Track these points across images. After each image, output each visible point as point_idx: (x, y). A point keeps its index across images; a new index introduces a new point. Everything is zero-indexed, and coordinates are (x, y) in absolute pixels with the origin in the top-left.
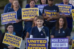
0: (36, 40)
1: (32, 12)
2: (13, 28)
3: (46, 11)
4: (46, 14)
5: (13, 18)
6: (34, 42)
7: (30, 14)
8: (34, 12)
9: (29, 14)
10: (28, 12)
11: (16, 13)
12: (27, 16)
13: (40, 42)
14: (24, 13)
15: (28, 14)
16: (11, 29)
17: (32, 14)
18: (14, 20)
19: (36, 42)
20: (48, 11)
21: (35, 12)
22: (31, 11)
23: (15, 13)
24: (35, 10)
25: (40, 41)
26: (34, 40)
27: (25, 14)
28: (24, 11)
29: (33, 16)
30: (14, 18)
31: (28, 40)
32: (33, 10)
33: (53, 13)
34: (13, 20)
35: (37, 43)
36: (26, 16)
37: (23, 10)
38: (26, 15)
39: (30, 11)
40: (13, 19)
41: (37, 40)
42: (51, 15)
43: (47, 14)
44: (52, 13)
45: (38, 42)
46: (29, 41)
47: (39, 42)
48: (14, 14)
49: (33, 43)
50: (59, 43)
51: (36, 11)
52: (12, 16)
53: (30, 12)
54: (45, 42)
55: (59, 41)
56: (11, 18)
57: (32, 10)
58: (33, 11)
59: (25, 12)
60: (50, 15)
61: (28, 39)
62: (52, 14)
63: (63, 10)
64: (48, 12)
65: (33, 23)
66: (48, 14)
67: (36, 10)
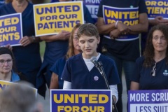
0: (77, 96)
1: (63, 13)
2: (11, 62)
3: (108, 9)
4: (106, 18)
5: (10, 32)
6: (72, 101)
7: (59, 20)
8: (68, 14)
9: (55, 20)
10: (53, 14)
11: (18, 16)
12: (49, 25)
13: (90, 102)
14: (41, 19)
15: (51, 21)
16: (6, 64)
17: (63, 20)
18: (13, 37)
19: (77, 102)
20: (111, 9)
21: (72, 13)
22: (60, 11)
23: (17, 19)
24: (74, 7)
25: (91, 96)
26: (72, 95)
27: (44, 22)
28: (40, 11)
29: (68, 26)
30: (14, 32)
31: (55, 96)
32: (67, 8)
33: (128, 15)
34: (11, 39)
35: (80, 104)
36: (46, 26)
37: (37, 10)
38: (46, 24)
39: (58, 10)
40: (11, 35)
41: (81, 96)
42: (123, 20)
43: (110, 18)
44: (126, 14)
45: (84, 101)
46: (58, 99)
47: (87, 99)
48: (13, 19)
49: (69, 104)
50: (152, 105)
51: (74, 10)
52: (8, 27)
53: (58, 13)
54: (103, 99)
55: (150, 98)
56: (5, 33)
57: (63, 9)
58: (66, 11)
59: (44, 15)
60: (119, 20)
61: (53, 93)
62: (126, 17)
63: (157, 6)
64: (113, 12)
65: (70, 44)
66: (114, 19)
67: (76, 8)
